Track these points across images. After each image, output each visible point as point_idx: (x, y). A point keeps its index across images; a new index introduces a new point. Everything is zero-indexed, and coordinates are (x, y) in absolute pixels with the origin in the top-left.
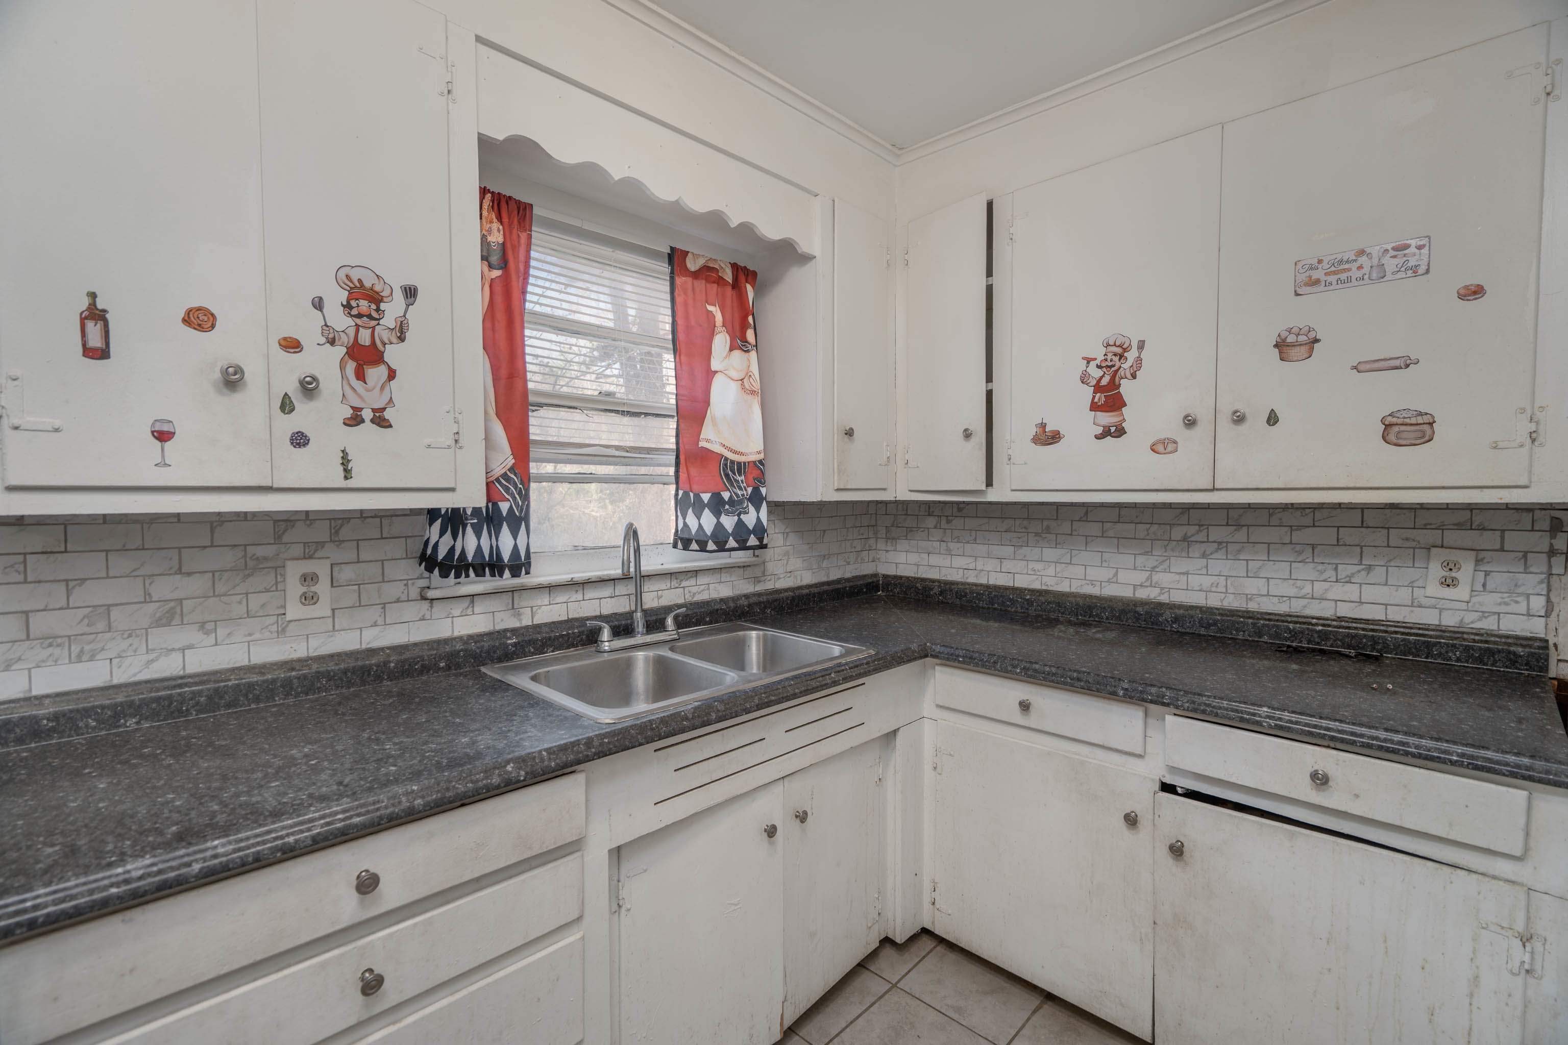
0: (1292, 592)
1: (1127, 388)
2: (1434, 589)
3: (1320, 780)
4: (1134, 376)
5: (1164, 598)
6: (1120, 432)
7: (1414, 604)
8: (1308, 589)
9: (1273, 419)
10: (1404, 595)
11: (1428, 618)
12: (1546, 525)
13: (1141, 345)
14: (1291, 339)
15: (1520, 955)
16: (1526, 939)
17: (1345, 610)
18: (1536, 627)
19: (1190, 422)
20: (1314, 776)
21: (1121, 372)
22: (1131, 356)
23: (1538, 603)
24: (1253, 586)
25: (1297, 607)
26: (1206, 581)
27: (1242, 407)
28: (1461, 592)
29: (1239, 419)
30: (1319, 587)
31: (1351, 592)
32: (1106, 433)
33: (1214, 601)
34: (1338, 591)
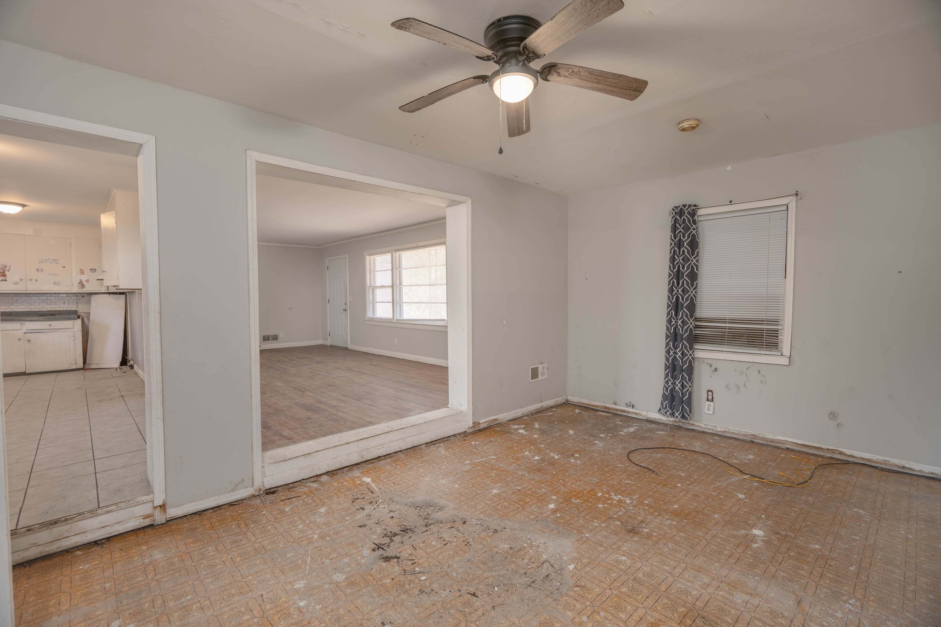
0: (40, 307)
1: (6, 273)
2: (62, 305)
3: (50, 325)
4: (8, 271)
5: (13, 311)
6: (6, 280)
7: (60, 307)
8: (42, 306)
9: (37, 280)
10: (58, 306)
11: (62, 309)
12: (76, 296)
13: (10, 266)
14: (39, 269)
15: (74, 338)
16: (74, 336)
17: (49, 309)
18: (76, 309)
19: (21, 280)
20: (49, 325)
21: (5, 270)
22: (8, 268)
23: (76, 306)
24: (32, 307)
25: (41, 310)
26: (22, 307)
27: (31, 278)
28: (66, 305)
29: (31, 280)
30: (44, 306)
31: (50, 306)
32: (2, 280)
33: (24, 310)
34: (47, 307)
